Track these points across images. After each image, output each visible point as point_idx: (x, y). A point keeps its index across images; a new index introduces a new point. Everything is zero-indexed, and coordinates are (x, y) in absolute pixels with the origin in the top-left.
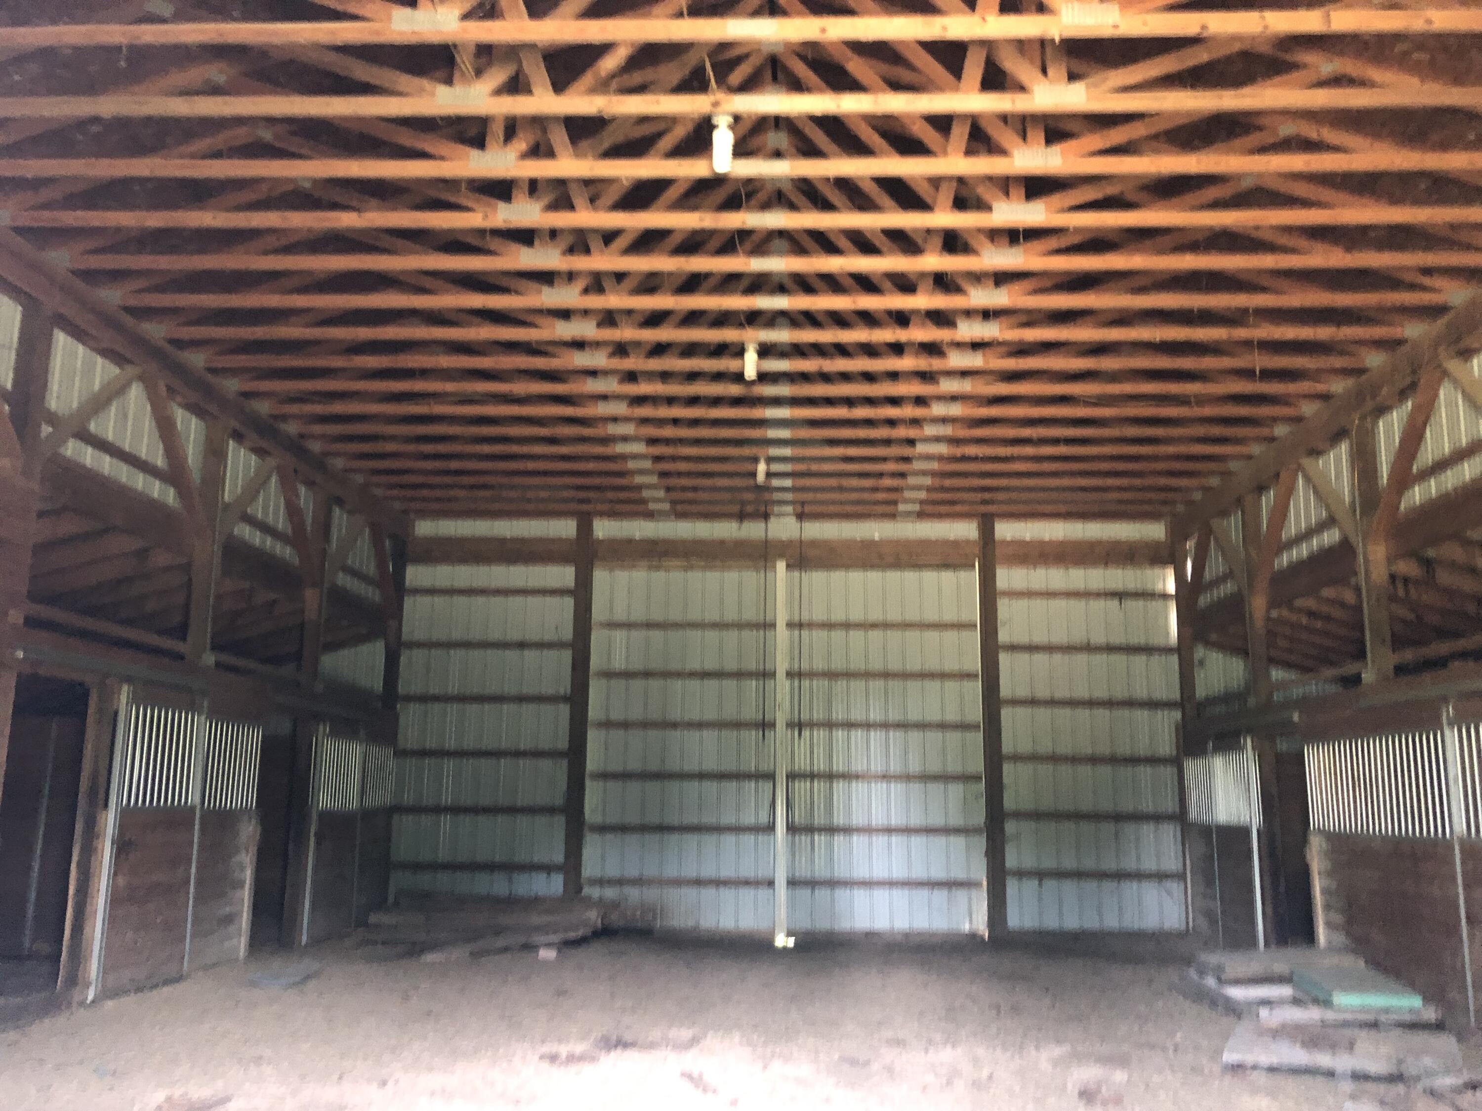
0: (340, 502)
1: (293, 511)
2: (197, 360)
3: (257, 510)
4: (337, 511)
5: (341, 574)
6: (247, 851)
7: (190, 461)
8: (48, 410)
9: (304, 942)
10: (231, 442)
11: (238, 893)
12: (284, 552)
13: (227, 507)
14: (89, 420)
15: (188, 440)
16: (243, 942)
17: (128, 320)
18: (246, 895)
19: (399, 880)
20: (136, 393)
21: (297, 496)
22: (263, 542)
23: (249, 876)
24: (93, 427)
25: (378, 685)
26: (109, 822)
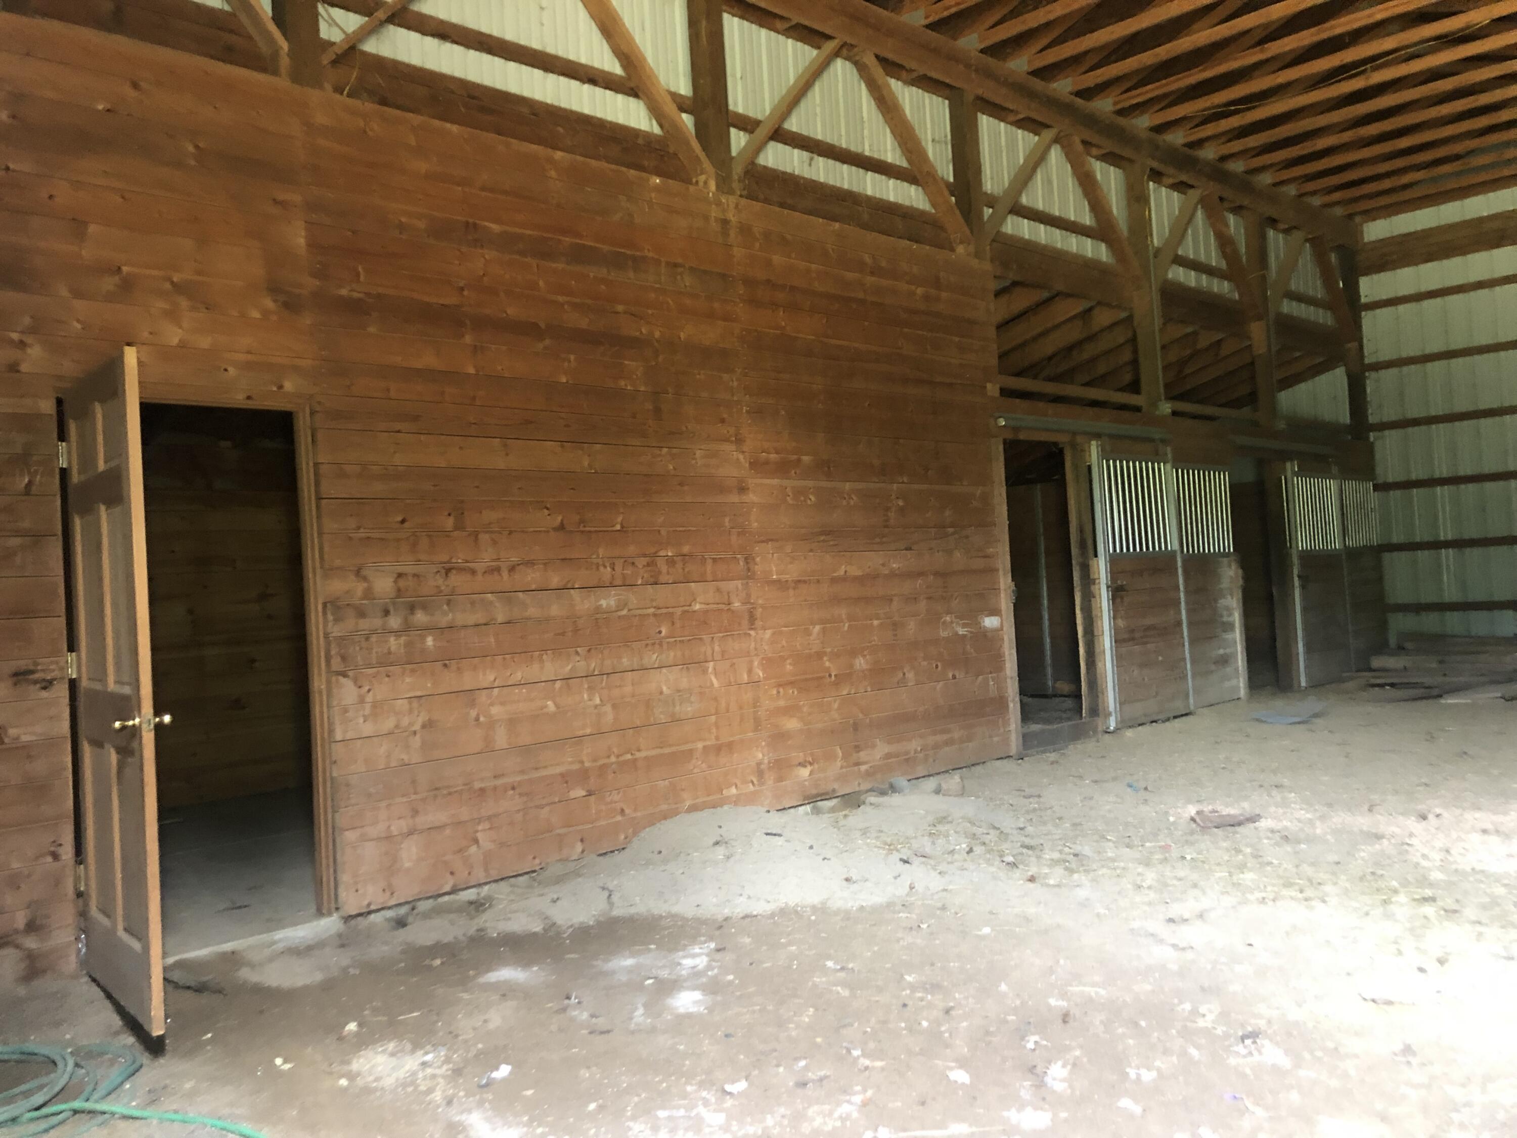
0: (1272, 222)
1: (1225, 243)
2: (1104, 105)
3: (1188, 250)
4: (1271, 233)
5: (1285, 301)
6: (1232, 595)
7: (1115, 211)
8: (986, 193)
9: (1303, 684)
10: (1151, 183)
11: (1229, 636)
12: (1222, 287)
13: (1157, 252)
14: (1020, 193)
15: (1109, 190)
16: (1242, 683)
17: (1038, 84)
18: (1237, 636)
19: (1400, 623)
20: (1055, 155)
21: (1227, 225)
22: (1198, 280)
23: (1237, 618)
24: (1024, 200)
25: (1345, 417)
26: (1101, 569)
